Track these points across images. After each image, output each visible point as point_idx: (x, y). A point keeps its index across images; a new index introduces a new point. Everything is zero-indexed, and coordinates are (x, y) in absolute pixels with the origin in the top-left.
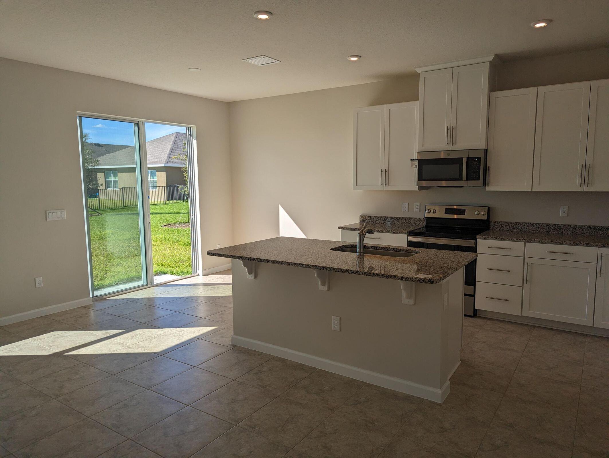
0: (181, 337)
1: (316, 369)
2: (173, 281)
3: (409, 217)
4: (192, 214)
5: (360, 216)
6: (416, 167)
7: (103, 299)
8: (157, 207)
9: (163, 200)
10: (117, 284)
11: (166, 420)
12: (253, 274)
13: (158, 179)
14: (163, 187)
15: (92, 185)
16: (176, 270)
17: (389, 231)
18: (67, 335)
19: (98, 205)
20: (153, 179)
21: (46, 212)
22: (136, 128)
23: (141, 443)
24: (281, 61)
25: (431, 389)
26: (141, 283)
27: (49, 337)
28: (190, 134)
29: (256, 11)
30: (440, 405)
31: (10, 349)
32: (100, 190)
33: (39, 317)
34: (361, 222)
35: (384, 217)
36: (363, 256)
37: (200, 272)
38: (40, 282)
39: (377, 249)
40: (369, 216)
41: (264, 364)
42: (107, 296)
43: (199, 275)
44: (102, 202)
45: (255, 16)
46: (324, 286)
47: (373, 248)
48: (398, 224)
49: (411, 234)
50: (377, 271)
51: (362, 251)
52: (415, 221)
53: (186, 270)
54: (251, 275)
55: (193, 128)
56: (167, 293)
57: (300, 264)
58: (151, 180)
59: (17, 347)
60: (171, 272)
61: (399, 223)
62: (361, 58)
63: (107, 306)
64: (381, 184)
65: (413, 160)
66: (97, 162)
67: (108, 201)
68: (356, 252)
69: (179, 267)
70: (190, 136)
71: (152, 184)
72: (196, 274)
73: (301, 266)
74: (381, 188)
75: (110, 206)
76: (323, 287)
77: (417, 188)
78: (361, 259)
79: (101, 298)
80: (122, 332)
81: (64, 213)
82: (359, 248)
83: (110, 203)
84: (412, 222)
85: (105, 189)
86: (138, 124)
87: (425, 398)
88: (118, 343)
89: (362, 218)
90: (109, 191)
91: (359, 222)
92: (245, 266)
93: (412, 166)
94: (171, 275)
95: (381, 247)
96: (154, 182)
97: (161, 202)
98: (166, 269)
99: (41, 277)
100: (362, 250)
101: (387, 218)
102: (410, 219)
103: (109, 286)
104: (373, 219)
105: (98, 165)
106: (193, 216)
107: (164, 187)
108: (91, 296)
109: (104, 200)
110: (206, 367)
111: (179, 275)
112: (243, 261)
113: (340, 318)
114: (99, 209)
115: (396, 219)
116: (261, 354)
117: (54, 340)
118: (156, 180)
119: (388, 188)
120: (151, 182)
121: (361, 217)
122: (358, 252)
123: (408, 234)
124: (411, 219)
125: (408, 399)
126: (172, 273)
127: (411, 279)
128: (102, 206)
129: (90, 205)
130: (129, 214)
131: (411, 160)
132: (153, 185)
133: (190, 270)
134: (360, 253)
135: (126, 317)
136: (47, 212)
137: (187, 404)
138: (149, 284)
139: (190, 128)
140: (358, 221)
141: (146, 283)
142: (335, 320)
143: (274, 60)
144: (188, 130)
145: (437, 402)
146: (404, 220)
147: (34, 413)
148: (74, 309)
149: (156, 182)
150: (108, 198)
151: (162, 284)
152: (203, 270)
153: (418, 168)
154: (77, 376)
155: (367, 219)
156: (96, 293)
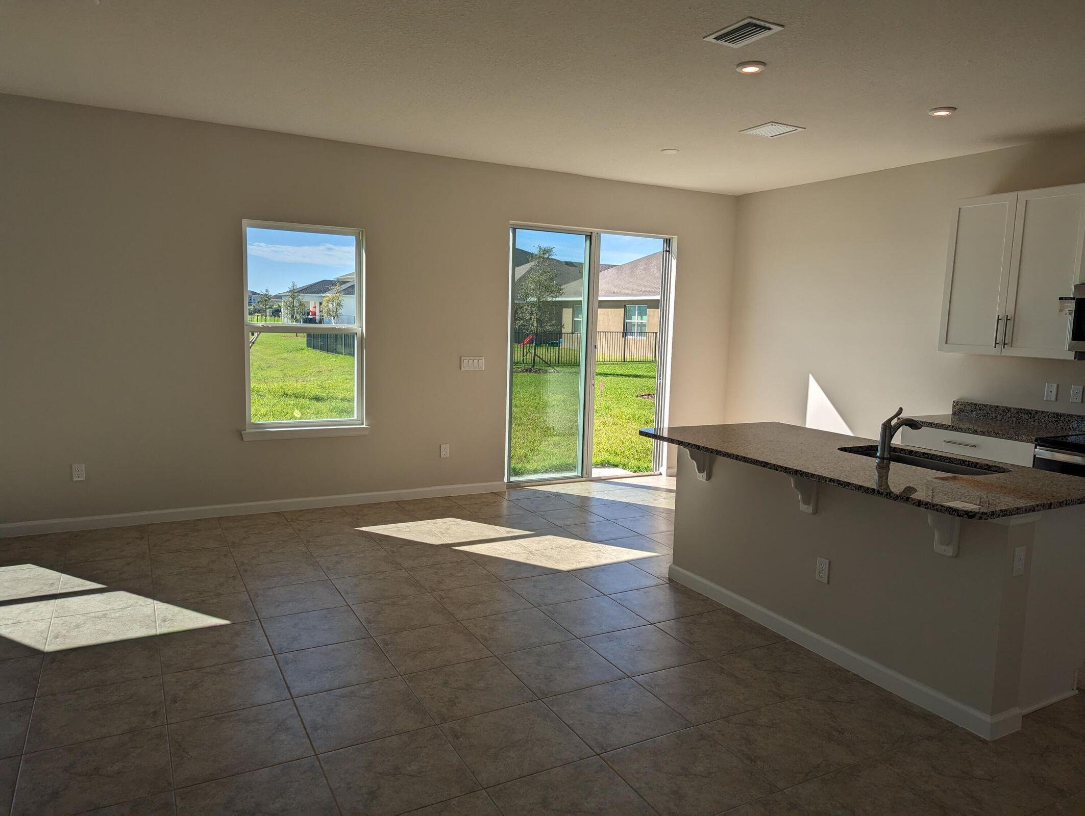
0: (602, 554)
1: (784, 639)
2: (619, 477)
3: (1057, 412)
4: (660, 377)
5: (954, 402)
6: (1070, 314)
7: (520, 487)
8: (640, 365)
9: (651, 356)
10: (546, 472)
11: (545, 647)
12: (705, 472)
13: (648, 321)
14: (654, 334)
15: (550, 326)
16: (633, 463)
17: (998, 433)
18: (465, 523)
19: (557, 359)
20: (642, 319)
21: (461, 358)
22: (588, 242)
23: (506, 663)
24: (805, 128)
25: (977, 713)
26: (574, 474)
27: (444, 523)
28: (668, 250)
29: (738, 63)
30: (984, 742)
31: (401, 528)
32: (563, 335)
33: (442, 498)
34: (954, 414)
35: (1003, 407)
36: (887, 464)
37: (663, 469)
38: (446, 451)
39: (933, 459)
40: (971, 403)
41: (705, 614)
42: (526, 484)
43: (661, 474)
44: (562, 353)
45: (738, 70)
46: (808, 505)
47: (926, 456)
48: (1032, 423)
49: (1042, 442)
50: (920, 495)
51: (886, 456)
52: (1069, 421)
53: (646, 465)
54: (701, 474)
55: (673, 240)
56: (605, 492)
57: (763, 462)
58: (638, 321)
59: (408, 527)
60: (624, 465)
61: (1034, 421)
62: (957, 111)
63: (522, 497)
64: (996, 344)
65: (1066, 299)
66: (560, 292)
67: (573, 352)
68: (874, 456)
69: (639, 460)
70: (668, 253)
71: (639, 328)
72: (657, 473)
73: (764, 466)
74: (997, 351)
75: (573, 361)
76: (806, 506)
77: (1071, 356)
78: (883, 469)
79: (517, 486)
80: (531, 534)
81: (482, 362)
82: (881, 450)
83: (576, 355)
84: (1063, 422)
85: (571, 332)
86: (590, 236)
87: (961, 726)
88: (519, 545)
89: (957, 405)
90: (576, 336)
91: (951, 412)
92: (692, 458)
93: (1061, 311)
94: (624, 469)
95: (941, 456)
96: (642, 325)
97: (649, 357)
98: (617, 459)
99: (447, 444)
100: (886, 453)
101: (1009, 410)
102: (1058, 415)
103: (536, 472)
104: (980, 410)
105: (561, 295)
106: (661, 380)
107: (656, 333)
108: (506, 480)
109: (568, 350)
110: (620, 599)
111: (635, 471)
112: (689, 449)
113: (830, 562)
114: (557, 363)
115: (1027, 414)
116: (706, 600)
117: (448, 527)
118: (646, 321)
119: (1008, 352)
120: (637, 324)
121: (956, 403)
122: (878, 458)
123: (1036, 443)
124: (1061, 416)
125: (928, 718)
126: (625, 467)
127: (933, 506)
128: (562, 360)
129: (544, 356)
130: (571, 373)
131: (1061, 299)
132: (641, 329)
133: (651, 466)
134: (882, 458)
135: (541, 514)
136: (463, 358)
137: (577, 636)
138: (585, 476)
139: (670, 240)
140: (949, 412)
141: (580, 474)
142: (822, 564)
143: (792, 127)
144: (667, 243)
145: (973, 733)
146: (1045, 417)
147: (405, 602)
148: (482, 494)
149: (645, 326)
150: (573, 348)
151: (602, 478)
152: (668, 468)
153: (1073, 316)
154: (461, 574)
155: (968, 408)
156: (512, 479)
